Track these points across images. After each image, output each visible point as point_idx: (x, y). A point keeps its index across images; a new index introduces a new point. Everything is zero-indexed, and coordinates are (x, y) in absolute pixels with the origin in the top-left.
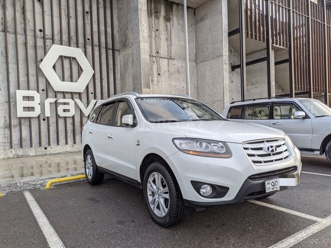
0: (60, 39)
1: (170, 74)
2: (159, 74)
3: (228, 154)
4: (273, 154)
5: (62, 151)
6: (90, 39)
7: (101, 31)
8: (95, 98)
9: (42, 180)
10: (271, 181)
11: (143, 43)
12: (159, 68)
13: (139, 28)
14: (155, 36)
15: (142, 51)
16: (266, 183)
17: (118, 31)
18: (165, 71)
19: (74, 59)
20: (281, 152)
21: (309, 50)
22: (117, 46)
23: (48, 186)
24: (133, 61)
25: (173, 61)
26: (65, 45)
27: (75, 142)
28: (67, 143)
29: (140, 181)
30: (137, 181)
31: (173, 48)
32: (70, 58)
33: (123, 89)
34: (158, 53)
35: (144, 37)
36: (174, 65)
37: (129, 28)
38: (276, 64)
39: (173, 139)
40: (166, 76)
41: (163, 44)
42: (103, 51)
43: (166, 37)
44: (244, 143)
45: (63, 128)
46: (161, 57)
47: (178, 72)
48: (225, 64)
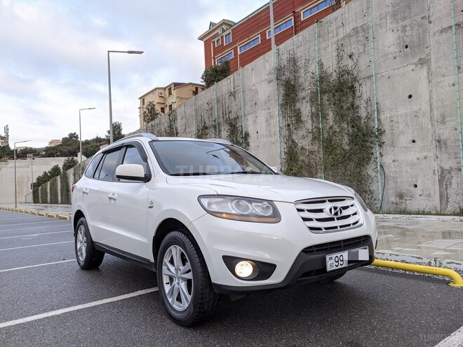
3: (275, 217)
4: (338, 219)
10: (334, 256)
16: (328, 257)
20: (349, 216)
29: (152, 260)
30: (148, 261)
39: (200, 197)
44: (297, 202)
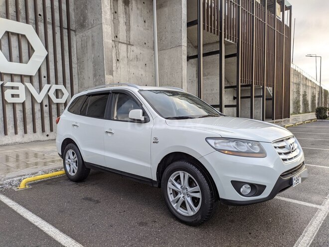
0: (5, 12)
1: (129, 60)
2: (118, 60)
3: (262, 154)
5: (10, 142)
6: (42, 15)
7: (55, 7)
8: (49, 82)
9: (9, 178)
10: (296, 177)
11: (106, 26)
12: (118, 54)
13: (101, 9)
14: (114, 18)
15: (105, 35)
16: (293, 179)
17: (74, 9)
18: (124, 57)
19: (24, 36)
21: (253, 46)
22: (73, 26)
23: (22, 186)
24: (93, 45)
25: (132, 47)
26: (12, 19)
27: (25, 132)
28: (16, 133)
29: (155, 179)
31: (132, 33)
32: (18, 35)
33: (81, 74)
34: (116, 37)
35: (106, 19)
36: (133, 51)
37: (89, 7)
38: (226, 57)
39: (207, 139)
40: (125, 63)
41: (122, 27)
42: (58, 30)
43: (125, 20)
44: (273, 142)
45: (11, 116)
46: (119, 42)
47: (137, 59)
48: (184, 54)
